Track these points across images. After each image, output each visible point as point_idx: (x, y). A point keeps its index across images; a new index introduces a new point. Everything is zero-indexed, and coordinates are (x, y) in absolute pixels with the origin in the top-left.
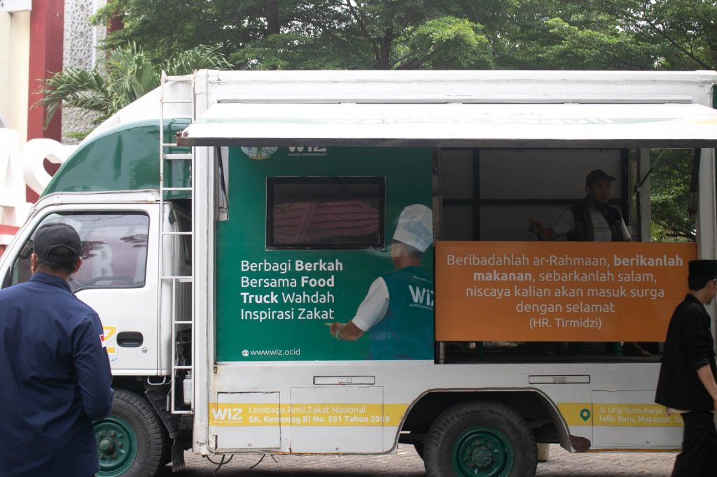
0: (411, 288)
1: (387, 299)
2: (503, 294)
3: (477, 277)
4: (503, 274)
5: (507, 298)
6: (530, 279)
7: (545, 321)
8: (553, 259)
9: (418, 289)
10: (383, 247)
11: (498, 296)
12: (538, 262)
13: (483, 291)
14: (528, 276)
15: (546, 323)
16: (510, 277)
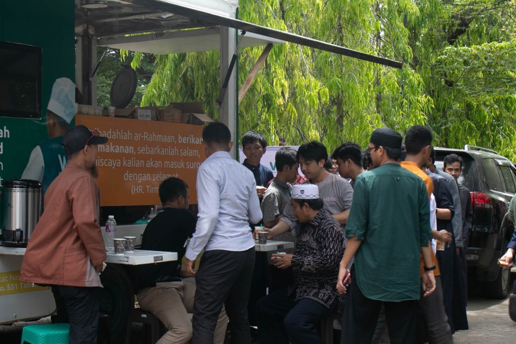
0: (59, 156)
1: (43, 167)
2: (116, 165)
3: (100, 148)
4: (116, 146)
5: (119, 167)
6: (133, 152)
7: (141, 188)
8: (146, 135)
9: (64, 157)
10: (40, 116)
11: (113, 166)
12: (137, 137)
13: (103, 161)
14: (131, 149)
15: (141, 190)
16: (121, 149)
